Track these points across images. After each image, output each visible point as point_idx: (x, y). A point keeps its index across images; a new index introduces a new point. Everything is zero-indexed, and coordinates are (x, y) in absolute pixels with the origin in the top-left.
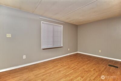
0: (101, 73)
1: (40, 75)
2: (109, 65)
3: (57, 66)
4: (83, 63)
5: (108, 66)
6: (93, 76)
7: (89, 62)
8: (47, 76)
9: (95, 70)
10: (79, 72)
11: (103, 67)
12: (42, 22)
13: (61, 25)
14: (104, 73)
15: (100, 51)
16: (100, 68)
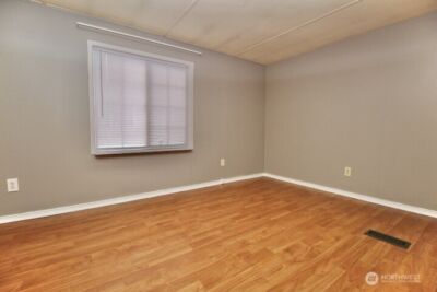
0: (314, 268)
1: (38, 260)
2: (371, 233)
3: (143, 225)
4: (259, 217)
5: (364, 237)
6: (267, 282)
7: (288, 213)
8: (62, 268)
9: (292, 254)
10: (211, 257)
11: (338, 239)
12: (90, 43)
13: (187, 63)
14: (326, 270)
15: (348, 171)
16: (320, 242)
